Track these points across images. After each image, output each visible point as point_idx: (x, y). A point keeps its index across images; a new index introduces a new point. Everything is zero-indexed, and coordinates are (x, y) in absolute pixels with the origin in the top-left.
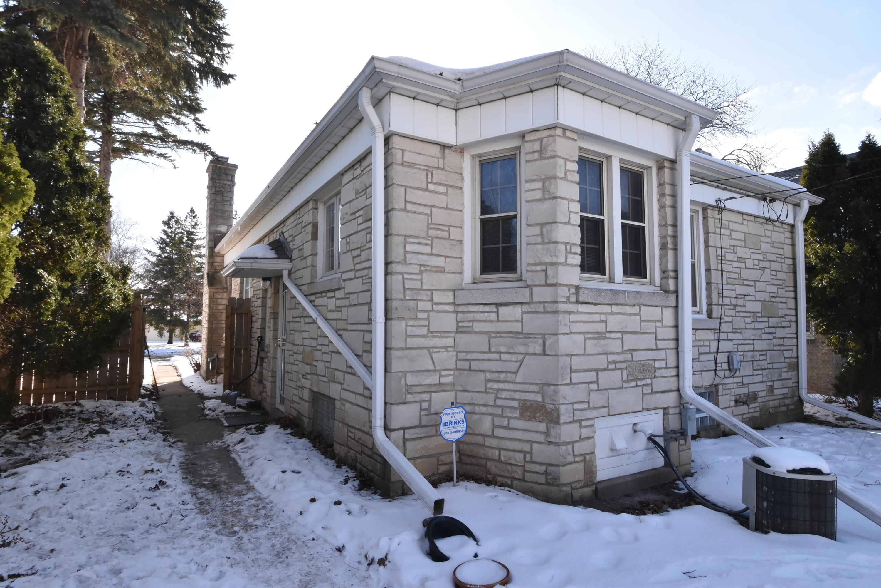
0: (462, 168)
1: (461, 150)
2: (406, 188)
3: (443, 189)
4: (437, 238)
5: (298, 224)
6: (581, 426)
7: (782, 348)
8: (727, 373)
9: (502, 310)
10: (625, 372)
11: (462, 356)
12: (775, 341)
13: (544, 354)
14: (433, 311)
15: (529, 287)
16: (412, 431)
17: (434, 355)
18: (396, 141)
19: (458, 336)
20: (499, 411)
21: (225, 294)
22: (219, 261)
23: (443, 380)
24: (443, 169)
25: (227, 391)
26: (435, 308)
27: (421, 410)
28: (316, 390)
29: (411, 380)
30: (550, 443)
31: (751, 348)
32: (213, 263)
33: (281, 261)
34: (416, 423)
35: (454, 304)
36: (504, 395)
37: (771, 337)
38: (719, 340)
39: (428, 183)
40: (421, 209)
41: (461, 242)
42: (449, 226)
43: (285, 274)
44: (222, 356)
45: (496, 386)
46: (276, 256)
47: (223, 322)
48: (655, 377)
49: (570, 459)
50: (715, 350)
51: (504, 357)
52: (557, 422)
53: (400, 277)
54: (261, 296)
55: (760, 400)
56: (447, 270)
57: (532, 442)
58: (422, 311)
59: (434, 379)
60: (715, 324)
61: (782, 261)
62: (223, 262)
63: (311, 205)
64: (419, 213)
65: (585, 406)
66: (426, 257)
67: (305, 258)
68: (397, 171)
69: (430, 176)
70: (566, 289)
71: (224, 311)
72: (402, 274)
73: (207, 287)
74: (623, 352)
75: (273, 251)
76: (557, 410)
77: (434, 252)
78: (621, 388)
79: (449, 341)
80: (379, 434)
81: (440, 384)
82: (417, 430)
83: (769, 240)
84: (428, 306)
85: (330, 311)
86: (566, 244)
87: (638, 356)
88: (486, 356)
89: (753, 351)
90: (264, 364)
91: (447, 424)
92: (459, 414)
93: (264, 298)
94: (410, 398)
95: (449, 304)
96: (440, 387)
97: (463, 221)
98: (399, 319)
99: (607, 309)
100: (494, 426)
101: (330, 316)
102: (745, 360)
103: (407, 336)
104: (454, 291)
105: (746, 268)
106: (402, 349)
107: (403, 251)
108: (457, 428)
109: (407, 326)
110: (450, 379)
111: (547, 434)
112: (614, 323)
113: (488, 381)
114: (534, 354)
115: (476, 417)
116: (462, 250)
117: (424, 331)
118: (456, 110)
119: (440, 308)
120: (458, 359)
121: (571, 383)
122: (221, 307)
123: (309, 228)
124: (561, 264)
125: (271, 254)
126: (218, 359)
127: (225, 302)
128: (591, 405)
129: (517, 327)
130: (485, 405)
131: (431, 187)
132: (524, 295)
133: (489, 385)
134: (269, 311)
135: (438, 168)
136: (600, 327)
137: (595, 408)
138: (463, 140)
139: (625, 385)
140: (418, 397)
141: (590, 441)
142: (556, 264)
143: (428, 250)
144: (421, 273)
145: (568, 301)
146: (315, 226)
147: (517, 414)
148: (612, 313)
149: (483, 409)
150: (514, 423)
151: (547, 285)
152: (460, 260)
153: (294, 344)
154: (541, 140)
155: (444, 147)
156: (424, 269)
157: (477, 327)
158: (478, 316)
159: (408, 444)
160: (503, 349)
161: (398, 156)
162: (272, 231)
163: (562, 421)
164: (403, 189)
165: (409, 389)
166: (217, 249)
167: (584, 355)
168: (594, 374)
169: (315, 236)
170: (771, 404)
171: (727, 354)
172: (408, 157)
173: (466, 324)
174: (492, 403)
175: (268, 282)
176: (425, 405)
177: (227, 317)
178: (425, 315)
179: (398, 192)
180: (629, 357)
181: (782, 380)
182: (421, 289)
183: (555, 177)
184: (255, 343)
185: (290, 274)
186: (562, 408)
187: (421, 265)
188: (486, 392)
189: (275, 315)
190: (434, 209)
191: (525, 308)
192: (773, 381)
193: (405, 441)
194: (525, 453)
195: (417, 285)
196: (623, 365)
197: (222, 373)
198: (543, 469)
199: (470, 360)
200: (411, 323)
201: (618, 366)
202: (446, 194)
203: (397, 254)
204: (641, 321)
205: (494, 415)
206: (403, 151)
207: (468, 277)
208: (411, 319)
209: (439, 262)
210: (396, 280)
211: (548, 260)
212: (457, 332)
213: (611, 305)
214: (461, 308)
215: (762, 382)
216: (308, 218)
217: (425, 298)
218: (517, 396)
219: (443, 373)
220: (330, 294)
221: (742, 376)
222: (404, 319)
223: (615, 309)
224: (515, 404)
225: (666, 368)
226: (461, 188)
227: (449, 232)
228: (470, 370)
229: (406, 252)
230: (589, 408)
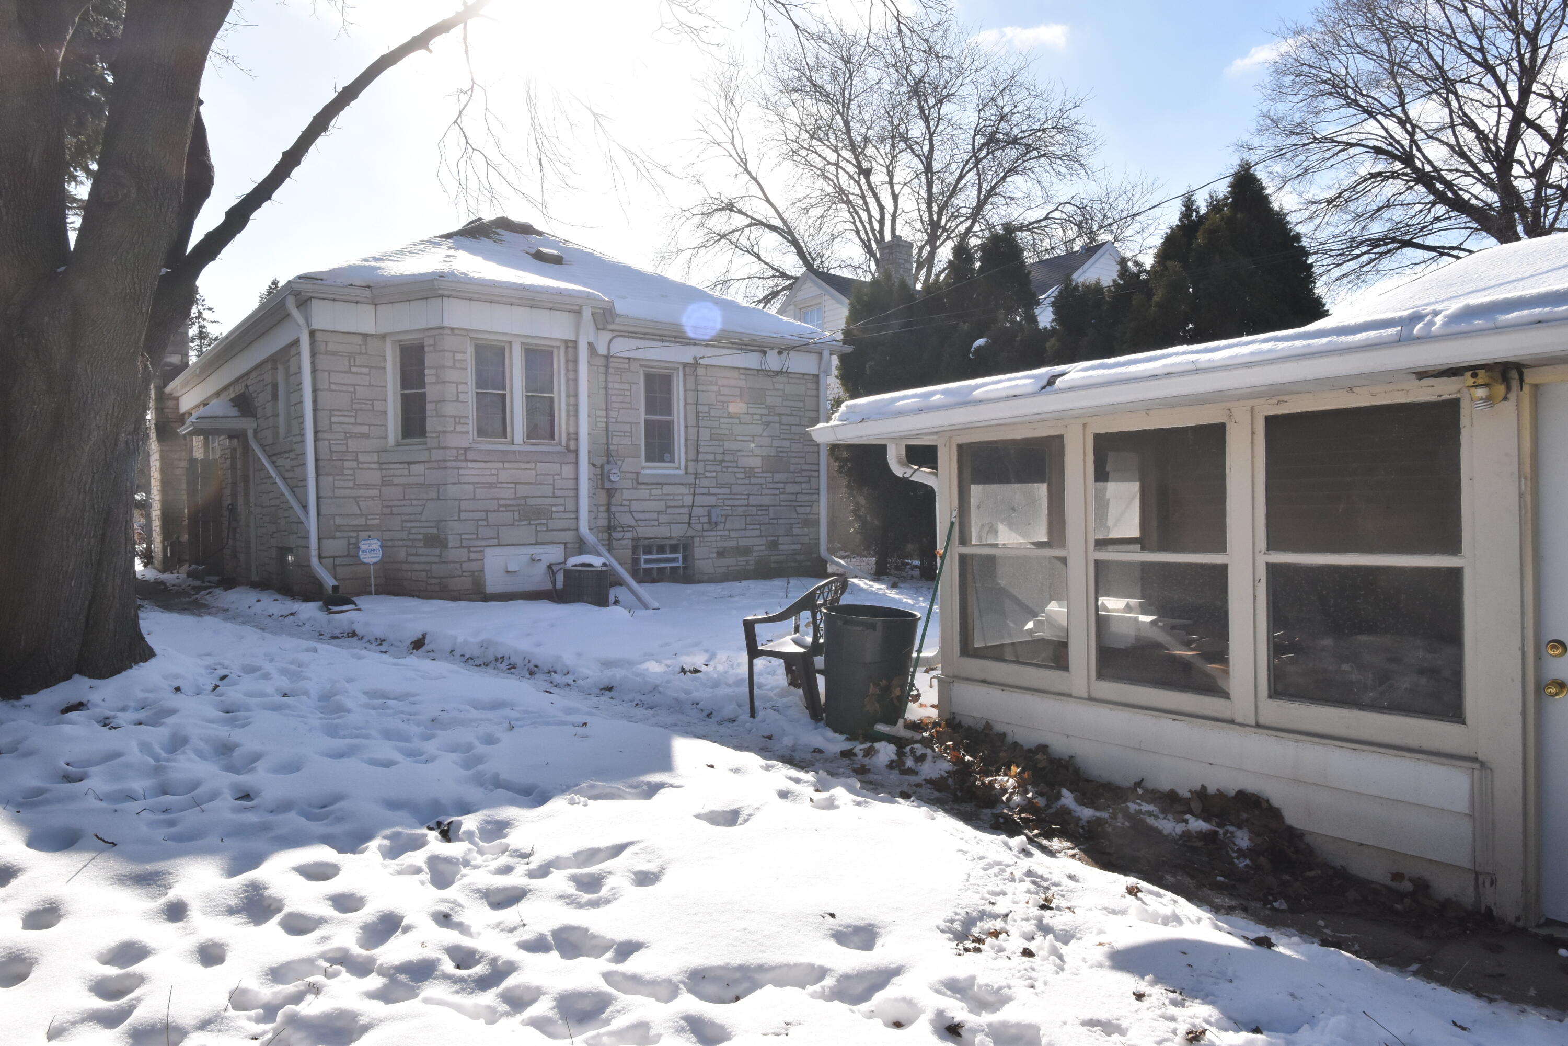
0: (385, 351)
1: (383, 337)
2: (329, 372)
3: (365, 370)
4: (361, 410)
5: (260, 381)
6: (469, 552)
7: (795, 504)
8: (706, 527)
9: (413, 467)
10: (516, 514)
11: (385, 503)
12: (783, 497)
13: (438, 499)
14: (358, 468)
15: (429, 449)
16: (340, 559)
17: (361, 503)
18: (319, 336)
19: (383, 488)
20: (410, 543)
21: (184, 453)
22: (171, 406)
23: (369, 522)
24: (366, 354)
25: (194, 566)
26: (360, 466)
27: (349, 544)
28: (280, 545)
29: (338, 521)
30: (444, 562)
31: (746, 502)
32: (162, 409)
33: (244, 419)
34: (346, 554)
35: (378, 462)
36: (413, 531)
37: (777, 492)
38: (694, 495)
39: (350, 366)
40: (344, 388)
41: (385, 412)
42: (373, 400)
43: (250, 433)
44: (185, 537)
45: (409, 525)
46: (237, 414)
47: (183, 492)
48: (551, 518)
49: (459, 573)
50: (690, 504)
51: (414, 502)
52: (446, 547)
53: (327, 443)
54: (229, 456)
55: (755, 554)
56: (371, 435)
57: (431, 563)
58: (347, 469)
59: (362, 521)
60: (691, 479)
61: (802, 414)
62: (177, 407)
63: (269, 366)
64: (342, 391)
65: (475, 537)
66: (350, 426)
67: (267, 418)
68: (322, 360)
69: (352, 360)
70: (455, 451)
71: (184, 478)
72: (329, 440)
73: (156, 443)
74: (516, 498)
75: (236, 409)
76: (446, 539)
77: (358, 421)
78: (513, 525)
79: (375, 492)
80: (315, 561)
81: (366, 525)
82: (345, 559)
83: (781, 393)
84: (354, 464)
85: (287, 471)
86: (455, 417)
87: (531, 502)
88: (402, 503)
89: (748, 506)
90: (237, 535)
91: (364, 551)
92: (375, 544)
93: (233, 458)
94: (338, 534)
95: (374, 463)
96: (367, 528)
97: (386, 395)
98: (327, 475)
99: (500, 465)
100: (408, 555)
101: (288, 475)
102: (734, 514)
103: (335, 488)
104: (378, 452)
105: (740, 423)
106: (331, 498)
107: (328, 422)
108: (373, 554)
109: (334, 480)
110: (377, 522)
111: (440, 556)
112: (503, 476)
113: (403, 521)
114: (432, 499)
115: (396, 549)
116: (386, 419)
117: (351, 484)
118: (376, 305)
119: (365, 466)
120: (383, 507)
121: (459, 519)
122: (178, 471)
123: (269, 388)
124: (451, 432)
125: (234, 412)
126: (180, 542)
127: (184, 464)
128: (480, 536)
129: (421, 480)
130: (401, 540)
131: (354, 369)
132: (424, 456)
133: (405, 524)
134: (239, 473)
135: (361, 353)
136: (493, 479)
137: (483, 539)
138: (382, 330)
139: (517, 523)
140: (346, 534)
141: (480, 562)
142: (445, 432)
143: (352, 420)
144: (346, 438)
145: (457, 460)
146: (275, 387)
147: (421, 544)
148: (504, 469)
149: (400, 543)
150: (421, 551)
151: (439, 448)
152: (384, 428)
153: (262, 507)
154: (434, 336)
155: (365, 336)
156: (349, 435)
157: (397, 480)
158: (396, 472)
159: (338, 568)
160: (413, 497)
161: (322, 347)
162: (237, 381)
163: (450, 545)
164: (327, 374)
165: (338, 528)
166: (168, 389)
167: (474, 499)
168: (484, 514)
169: (275, 396)
170: (773, 558)
171: (707, 509)
172: (331, 347)
173: (388, 479)
174: (405, 538)
175: (235, 441)
176: (353, 541)
177: (188, 483)
178: (351, 472)
179: (323, 377)
180: (523, 502)
181: (792, 536)
182: (347, 451)
183: (444, 367)
184: (226, 513)
185: (256, 432)
186: (450, 537)
187: (346, 433)
188: (402, 530)
189: (246, 478)
190: (357, 388)
191: (427, 465)
192: (778, 536)
193: (335, 566)
194: (427, 571)
195: (343, 448)
196: (516, 508)
197: (186, 561)
198: (437, 581)
199: (391, 507)
200: (337, 478)
201: (509, 508)
202: (369, 374)
203: (323, 425)
204: (537, 474)
205: (407, 546)
206: (326, 342)
207: (391, 440)
208: (338, 475)
209: (365, 429)
210: (324, 445)
211: (440, 429)
212: (382, 485)
213: (503, 462)
214: (384, 466)
215: (761, 536)
216: (268, 378)
217: (350, 458)
218: (422, 531)
219: (370, 517)
220: (287, 455)
221: (729, 530)
222: (331, 474)
223: (506, 465)
224: (421, 537)
225: (565, 512)
226: (384, 368)
227: (372, 405)
228: (392, 514)
229: (331, 423)
230: (477, 539)
